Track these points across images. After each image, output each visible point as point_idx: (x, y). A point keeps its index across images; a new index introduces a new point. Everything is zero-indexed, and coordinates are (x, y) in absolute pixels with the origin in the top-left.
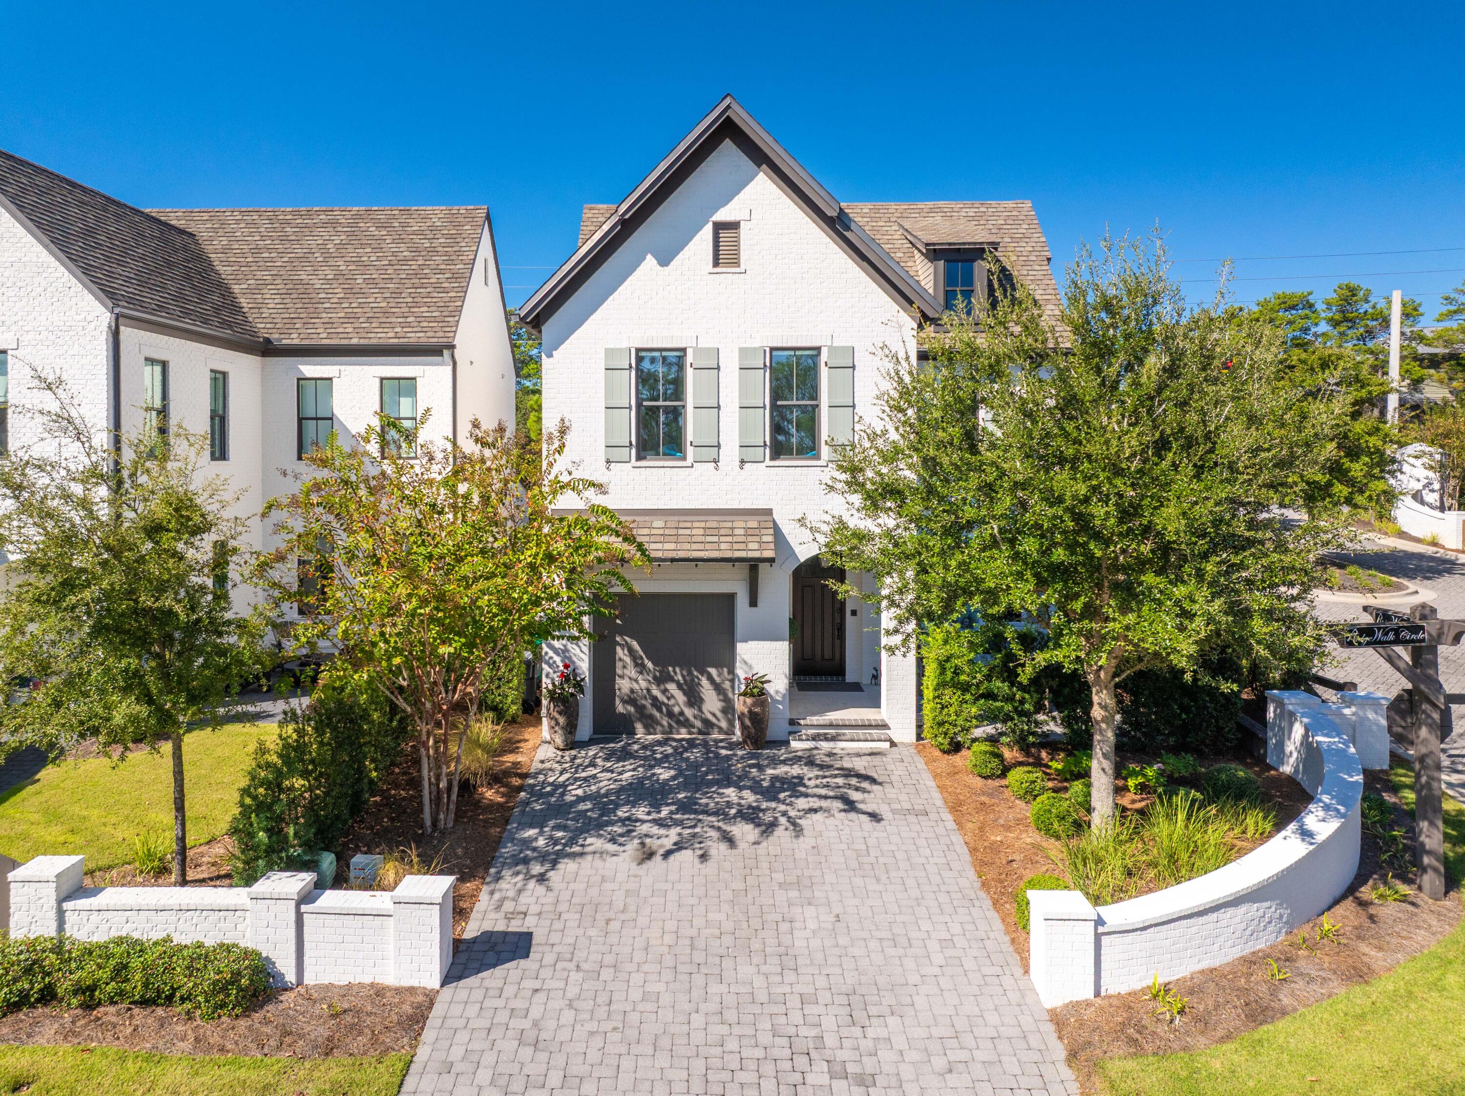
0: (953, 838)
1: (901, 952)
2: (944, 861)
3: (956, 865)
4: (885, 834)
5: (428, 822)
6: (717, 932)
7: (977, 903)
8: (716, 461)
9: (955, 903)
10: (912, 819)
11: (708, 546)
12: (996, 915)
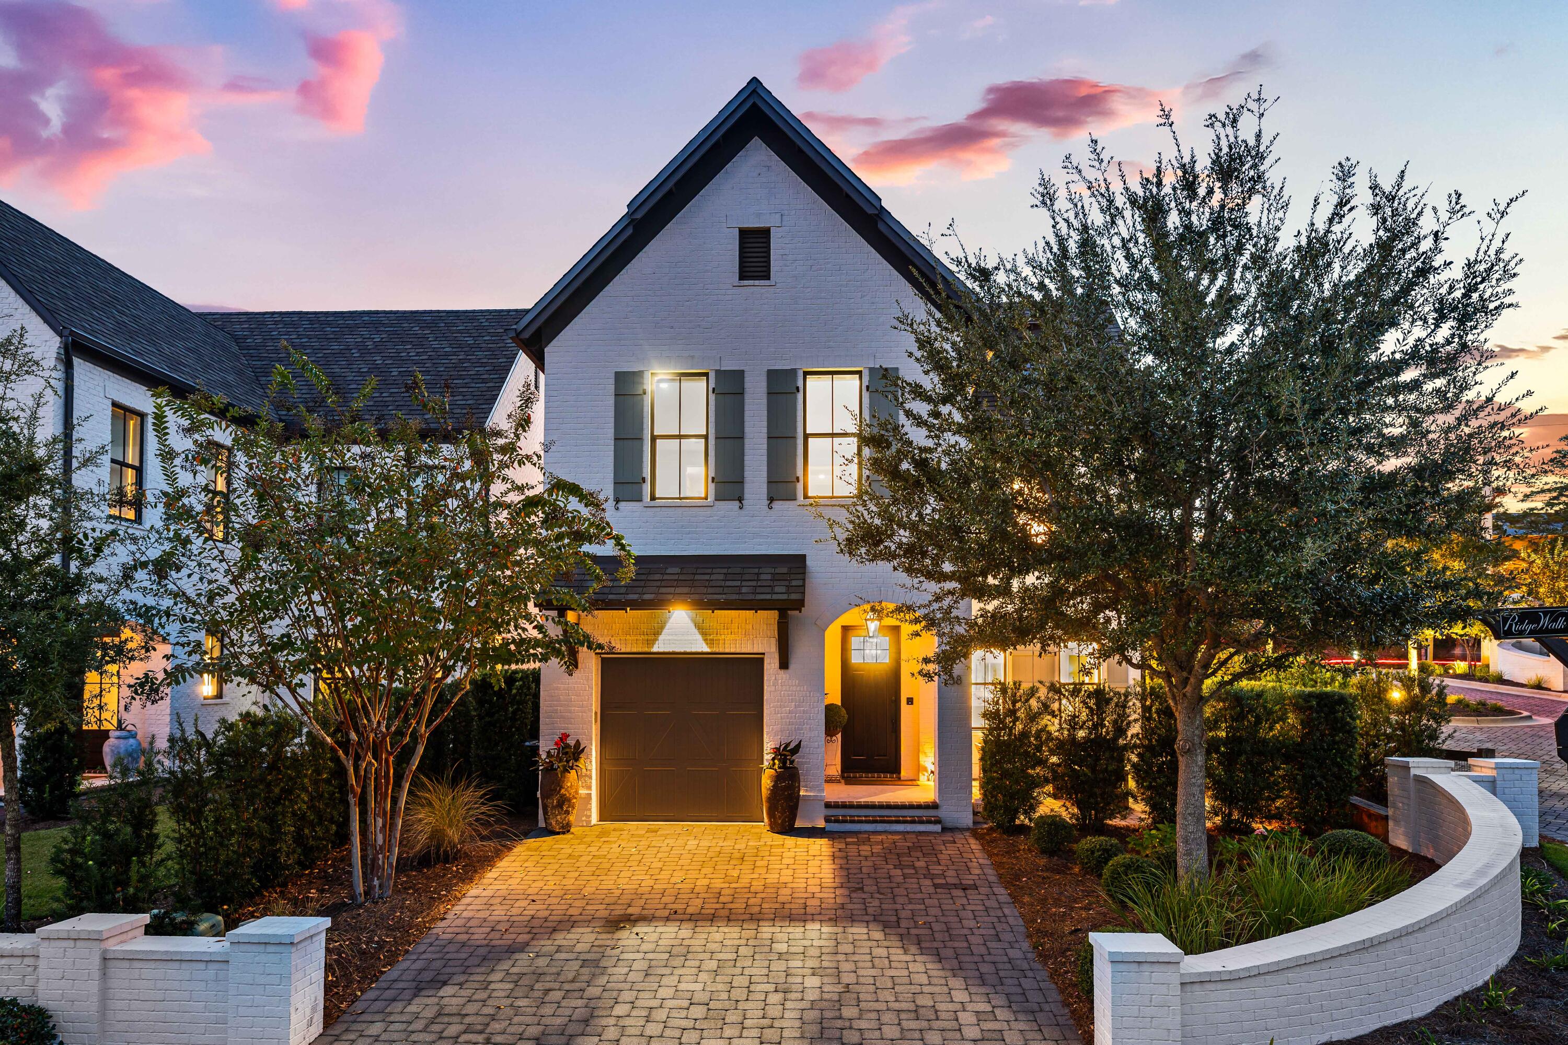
0: (1007, 911)
1: (924, 1024)
2: (992, 932)
3: (1007, 937)
4: (922, 907)
5: (360, 888)
6: (686, 1003)
7: (1030, 974)
8: (740, 499)
9: (1002, 974)
10: (958, 893)
11: (726, 590)
12: (1053, 986)
